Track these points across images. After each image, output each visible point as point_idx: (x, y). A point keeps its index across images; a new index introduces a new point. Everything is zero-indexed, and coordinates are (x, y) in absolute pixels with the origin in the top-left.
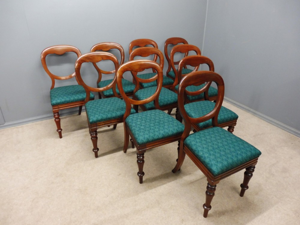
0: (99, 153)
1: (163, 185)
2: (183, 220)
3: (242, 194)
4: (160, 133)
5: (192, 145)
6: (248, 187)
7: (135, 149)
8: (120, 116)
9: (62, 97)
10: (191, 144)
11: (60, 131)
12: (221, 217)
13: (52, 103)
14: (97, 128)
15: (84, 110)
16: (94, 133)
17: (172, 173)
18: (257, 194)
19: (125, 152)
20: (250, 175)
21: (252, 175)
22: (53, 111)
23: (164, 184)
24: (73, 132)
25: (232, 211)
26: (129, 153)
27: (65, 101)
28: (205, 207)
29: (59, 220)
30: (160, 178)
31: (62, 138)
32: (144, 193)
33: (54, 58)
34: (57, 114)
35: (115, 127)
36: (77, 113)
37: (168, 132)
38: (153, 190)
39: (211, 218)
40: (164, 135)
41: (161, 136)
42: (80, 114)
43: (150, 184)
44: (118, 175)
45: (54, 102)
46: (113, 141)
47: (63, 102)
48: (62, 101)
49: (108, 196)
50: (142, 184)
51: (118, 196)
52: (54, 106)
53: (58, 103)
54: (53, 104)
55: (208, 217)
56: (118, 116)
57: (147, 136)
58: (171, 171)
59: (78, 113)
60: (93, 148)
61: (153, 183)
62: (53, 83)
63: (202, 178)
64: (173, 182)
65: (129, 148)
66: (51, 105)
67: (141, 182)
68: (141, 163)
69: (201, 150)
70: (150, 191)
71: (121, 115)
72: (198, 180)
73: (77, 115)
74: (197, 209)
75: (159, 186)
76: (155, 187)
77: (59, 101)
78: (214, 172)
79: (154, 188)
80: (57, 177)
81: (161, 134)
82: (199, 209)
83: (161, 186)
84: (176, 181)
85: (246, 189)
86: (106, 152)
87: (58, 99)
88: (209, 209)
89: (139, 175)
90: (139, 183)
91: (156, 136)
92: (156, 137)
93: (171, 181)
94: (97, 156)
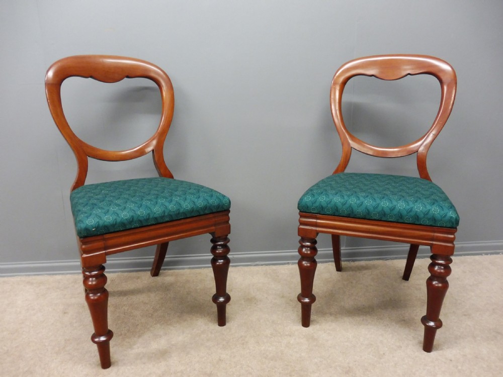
9: (119, 205)
13: (83, 226)
27: (131, 221)
45: (91, 222)
47: (123, 224)
48: (119, 220)
53: (105, 227)
54: (86, 229)
66: (78, 233)
77: (108, 219)
87: (107, 212)
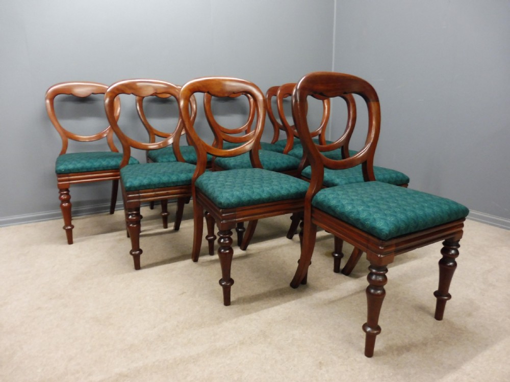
0: (143, 260)
1: (273, 306)
2: (320, 363)
3: (439, 314)
4: (263, 191)
5: (329, 199)
6: (449, 297)
7: (216, 257)
8: (186, 181)
9: (77, 161)
10: (326, 199)
11: (69, 227)
12: (404, 356)
13: (59, 168)
14: (140, 202)
15: (120, 206)
16: (135, 212)
17: (291, 288)
18: (470, 315)
19: (196, 260)
20: (451, 264)
21: (455, 264)
22: (58, 185)
23: (276, 305)
24: (96, 236)
25: (425, 344)
26: (203, 262)
27: (82, 168)
28: (369, 329)
29: (39, 371)
30: (267, 297)
31: (72, 245)
32: (234, 320)
33: (70, 105)
34: (65, 192)
35: (177, 228)
36: (107, 212)
37: (279, 190)
38: (254, 316)
39: (381, 357)
40: (271, 194)
41: (265, 195)
42: (112, 212)
43: (247, 306)
44: (180, 295)
45: (62, 167)
46: (173, 247)
48: (76, 167)
49: (155, 327)
50: (228, 307)
51: (177, 326)
52: (61, 175)
53: (69, 170)
54: (60, 170)
55: (376, 356)
56: (183, 181)
57: (237, 193)
58: (288, 285)
59: (109, 212)
60: (131, 248)
61: (253, 304)
62: (65, 146)
63: (352, 295)
64: (293, 302)
65: (204, 254)
66: (56, 172)
67: (227, 302)
68: (226, 253)
69: (347, 203)
70: (247, 317)
71: (188, 179)
72: (344, 298)
73: (107, 215)
74: (350, 343)
75: (265, 308)
76: (257, 311)
77: (71, 166)
78: (381, 230)
79: (255, 312)
80: (51, 299)
81: (265, 192)
82: (353, 344)
83: (270, 309)
84: (299, 300)
85: (446, 298)
86: (158, 261)
87: (71, 164)
88: (376, 332)
89: (223, 284)
90: (222, 305)
91: (255, 194)
92: (255, 197)
93: (289, 301)
94: (138, 267)
